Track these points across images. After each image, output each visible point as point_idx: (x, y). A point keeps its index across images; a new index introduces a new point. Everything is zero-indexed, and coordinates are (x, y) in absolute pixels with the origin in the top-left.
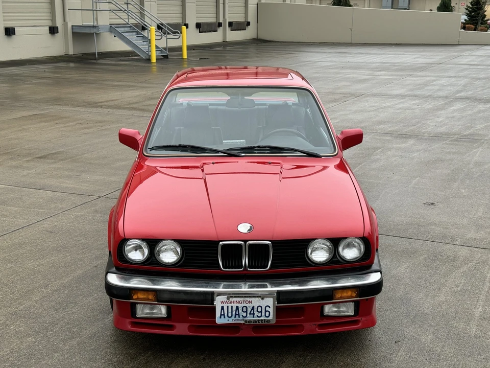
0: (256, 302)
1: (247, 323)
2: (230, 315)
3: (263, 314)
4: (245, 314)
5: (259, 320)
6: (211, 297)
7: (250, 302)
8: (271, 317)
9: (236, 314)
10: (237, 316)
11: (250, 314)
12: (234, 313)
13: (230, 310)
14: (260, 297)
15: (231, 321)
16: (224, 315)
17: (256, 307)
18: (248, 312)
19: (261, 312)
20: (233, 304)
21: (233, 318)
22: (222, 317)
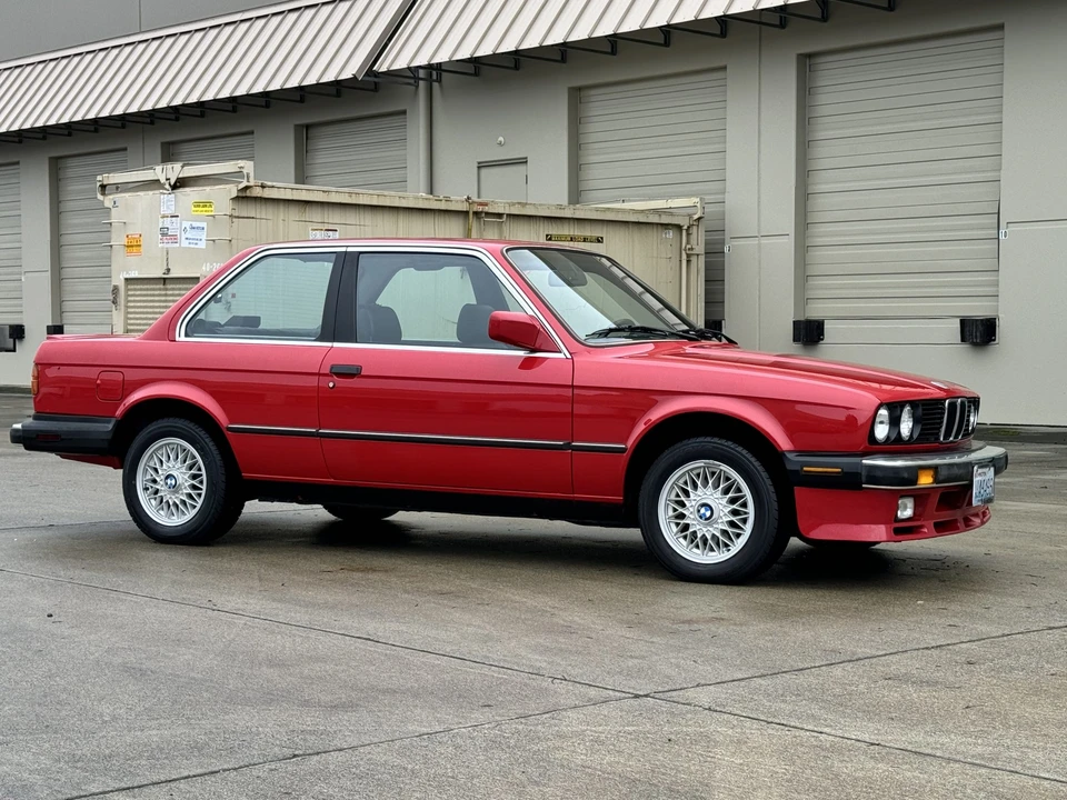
0: (988, 474)
4: (982, 492)
6: (971, 468)
7: (985, 474)
10: (980, 494)
13: (978, 488)
14: (988, 465)
16: (976, 493)
18: (984, 489)
20: (979, 478)
22: (975, 496)
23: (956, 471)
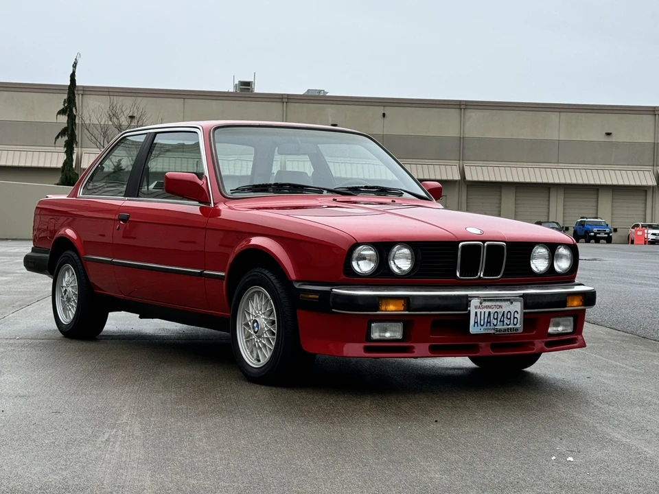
0: (506, 307)
1: (498, 333)
2: (482, 324)
3: (512, 322)
4: (495, 322)
5: (508, 329)
6: (465, 301)
7: (501, 307)
8: (518, 326)
9: (488, 322)
10: (489, 324)
11: (500, 321)
12: (486, 320)
13: (482, 318)
14: (509, 300)
15: (483, 331)
16: (477, 322)
17: (506, 313)
18: (499, 320)
19: (510, 319)
20: (485, 310)
21: (485, 327)
22: (476, 324)
23: (439, 302)
